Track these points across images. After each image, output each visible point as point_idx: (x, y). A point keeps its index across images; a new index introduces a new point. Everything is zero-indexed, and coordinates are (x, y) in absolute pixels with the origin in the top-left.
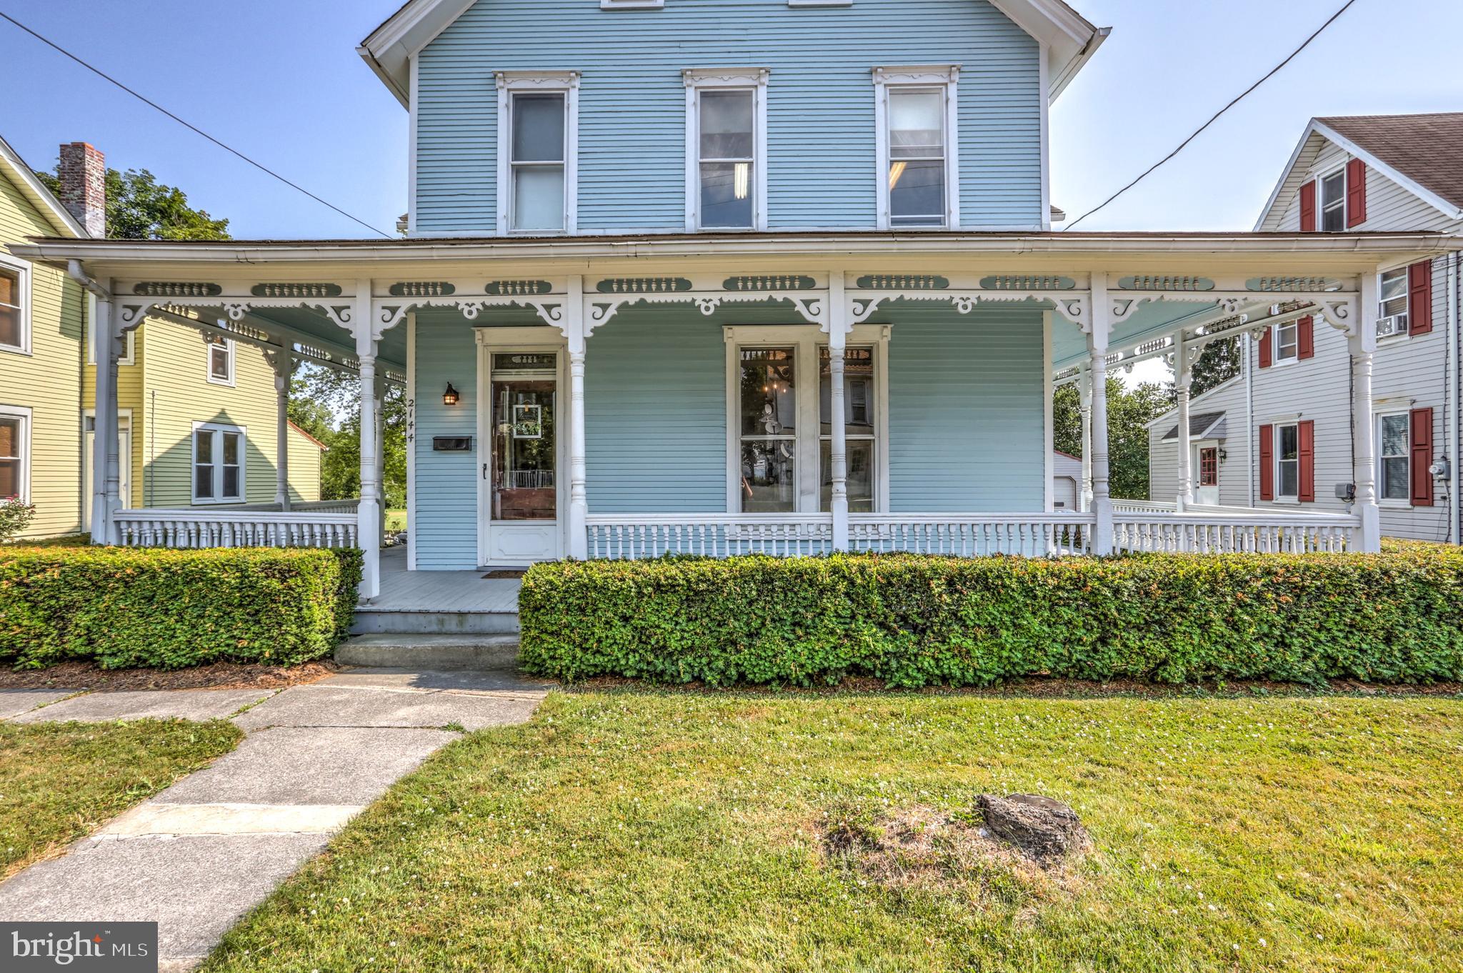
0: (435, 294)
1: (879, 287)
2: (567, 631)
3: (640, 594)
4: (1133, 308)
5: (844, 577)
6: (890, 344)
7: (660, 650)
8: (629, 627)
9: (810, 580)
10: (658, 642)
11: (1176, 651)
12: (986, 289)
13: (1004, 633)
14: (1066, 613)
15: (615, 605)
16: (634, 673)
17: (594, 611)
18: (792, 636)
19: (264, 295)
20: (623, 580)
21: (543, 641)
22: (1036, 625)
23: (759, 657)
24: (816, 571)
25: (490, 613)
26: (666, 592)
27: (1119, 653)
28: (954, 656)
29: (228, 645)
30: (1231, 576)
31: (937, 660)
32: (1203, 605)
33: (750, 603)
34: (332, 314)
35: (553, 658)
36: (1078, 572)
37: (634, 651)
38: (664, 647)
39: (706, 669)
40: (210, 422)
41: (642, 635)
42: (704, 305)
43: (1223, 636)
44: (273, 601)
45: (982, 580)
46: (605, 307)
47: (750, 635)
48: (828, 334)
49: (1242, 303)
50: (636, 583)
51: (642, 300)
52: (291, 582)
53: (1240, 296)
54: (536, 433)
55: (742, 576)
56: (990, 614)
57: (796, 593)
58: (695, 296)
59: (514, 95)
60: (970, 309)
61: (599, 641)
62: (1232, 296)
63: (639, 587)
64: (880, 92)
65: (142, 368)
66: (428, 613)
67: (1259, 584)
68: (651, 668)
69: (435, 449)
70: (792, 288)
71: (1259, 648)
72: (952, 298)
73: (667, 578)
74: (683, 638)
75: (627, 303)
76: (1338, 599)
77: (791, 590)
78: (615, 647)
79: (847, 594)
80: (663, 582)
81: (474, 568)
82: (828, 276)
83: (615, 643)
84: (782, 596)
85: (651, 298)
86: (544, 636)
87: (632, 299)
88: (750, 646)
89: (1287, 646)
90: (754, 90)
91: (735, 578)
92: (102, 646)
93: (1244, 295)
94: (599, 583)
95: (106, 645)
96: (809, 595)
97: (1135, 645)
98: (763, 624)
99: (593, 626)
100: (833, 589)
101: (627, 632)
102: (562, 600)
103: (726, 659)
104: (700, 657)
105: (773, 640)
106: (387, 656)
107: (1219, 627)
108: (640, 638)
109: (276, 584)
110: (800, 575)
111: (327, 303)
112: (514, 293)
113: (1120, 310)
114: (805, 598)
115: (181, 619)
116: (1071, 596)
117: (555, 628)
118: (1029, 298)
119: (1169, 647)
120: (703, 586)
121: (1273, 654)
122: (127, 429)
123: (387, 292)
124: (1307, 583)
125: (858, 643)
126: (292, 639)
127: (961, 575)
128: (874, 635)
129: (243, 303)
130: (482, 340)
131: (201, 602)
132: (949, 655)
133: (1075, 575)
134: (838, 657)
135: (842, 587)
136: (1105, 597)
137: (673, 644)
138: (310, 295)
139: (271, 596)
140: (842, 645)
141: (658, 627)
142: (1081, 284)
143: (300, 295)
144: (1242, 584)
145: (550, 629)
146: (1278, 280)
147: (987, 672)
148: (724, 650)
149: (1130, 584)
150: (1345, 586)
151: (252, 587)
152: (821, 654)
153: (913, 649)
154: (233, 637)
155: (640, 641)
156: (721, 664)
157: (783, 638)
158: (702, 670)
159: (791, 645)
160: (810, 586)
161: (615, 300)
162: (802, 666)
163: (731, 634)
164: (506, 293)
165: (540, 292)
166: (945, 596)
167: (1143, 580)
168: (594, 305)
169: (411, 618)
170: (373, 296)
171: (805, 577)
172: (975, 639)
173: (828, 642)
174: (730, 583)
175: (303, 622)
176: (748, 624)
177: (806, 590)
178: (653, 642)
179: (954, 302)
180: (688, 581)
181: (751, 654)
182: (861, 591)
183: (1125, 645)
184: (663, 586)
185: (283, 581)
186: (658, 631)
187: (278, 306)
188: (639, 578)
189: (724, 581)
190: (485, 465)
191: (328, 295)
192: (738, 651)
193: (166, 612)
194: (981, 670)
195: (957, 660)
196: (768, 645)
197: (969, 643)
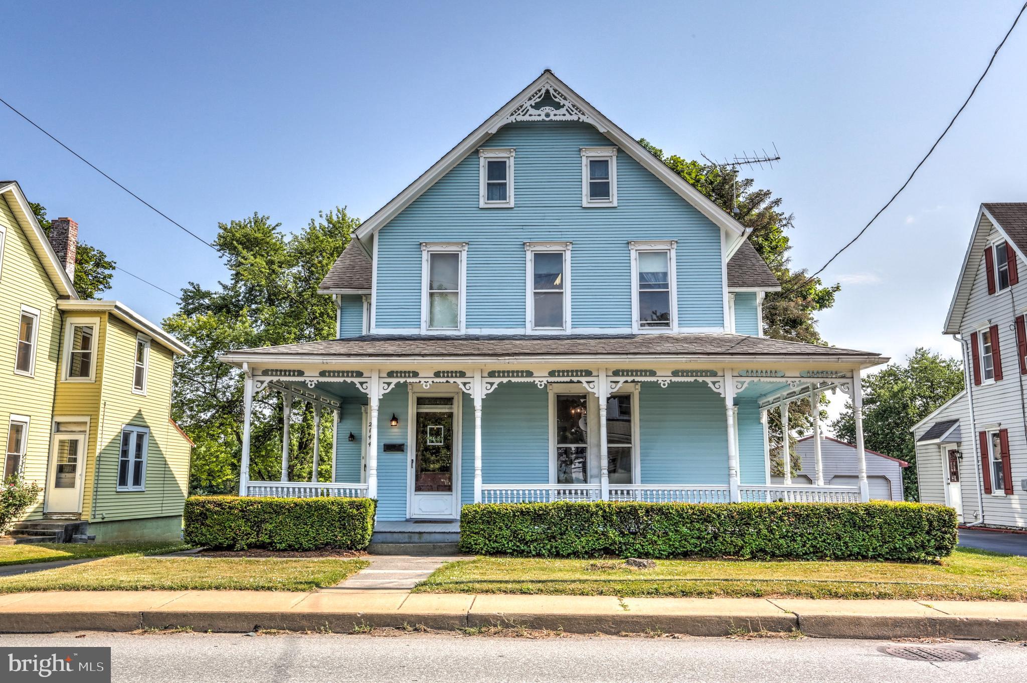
0: (409, 377)
1: (623, 375)
2: (483, 532)
3: (514, 516)
4: (745, 385)
5: (601, 509)
6: (640, 393)
7: (522, 540)
8: (509, 530)
9: (587, 510)
10: (521, 537)
11: (747, 543)
12: (675, 376)
13: (671, 534)
14: (697, 525)
15: (504, 520)
16: (511, 551)
17: (494, 523)
18: (579, 535)
19: (325, 376)
20: (507, 510)
21: (471, 537)
22: (685, 530)
23: (565, 543)
24: (589, 506)
25: (435, 532)
26: (525, 515)
27: (721, 543)
28: (649, 544)
29: (331, 539)
30: (769, 510)
31: (642, 546)
32: (757, 522)
33: (561, 520)
34: (358, 386)
35: (476, 544)
36: (702, 508)
37: (511, 541)
38: (524, 539)
39: (542, 549)
40: (128, 424)
41: (515, 533)
42: (539, 383)
43: (766, 536)
44: (353, 519)
45: (660, 511)
46: (492, 384)
47: (561, 534)
48: (599, 398)
49: (798, 383)
50: (512, 511)
51: (510, 381)
52: (362, 510)
53: (797, 380)
54: (441, 442)
55: (558, 508)
56: (664, 525)
57: (581, 516)
58: (535, 379)
59: (431, 254)
60: (667, 385)
61: (496, 537)
62: (793, 379)
63: (514, 512)
64: (633, 254)
65: (100, 385)
66: (404, 532)
67: (780, 513)
68: (518, 549)
69: (384, 451)
70: (581, 376)
71: (782, 541)
72: (658, 381)
73: (526, 509)
74: (532, 535)
75: (502, 382)
76: (815, 520)
77: (579, 514)
78: (503, 539)
79: (602, 516)
80: (524, 510)
81: (404, 519)
82: (598, 370)
83: (503, 537)
84: (575, 517)
85: (514, 380)
86: (472, 535)
87: (505, 380)
88: (562, 538)
89: (795, 540)
90: (563, 252)
91: (555, 509)
92: (276, 539)
93: (799, 379)
94: (497, 511)
95: (278, 538)
96: (586, 516)
97: (729, 540)
98: (567, 529)
99: (494, 530)
100: (597, 514)
101: (508, 532)
102: (480, 518)
103: (551, 545)
104: (540, 544)
105: (571, 536)
106: (392, 549)
107: (765, 532)
108: (514, 536)
109: (355, 512)
110: (582, 507)
111: (356, 380)
112: (448, 377)
113: (739, 386)
114: (584, 518)
115: (312, 526)
116: (700, 518)
117: (477, 531)
118: (696, 380)
119: (744, 541)
120: (541, 512)
121: (789, 544)
122: (85, 431)
123: (386, 376)
124: (802, 513)
125: (608, 537)
126: (359, 536)
127: (652, 508)
128: (614, 534)
129: (315, 380)
130: (412, 389)
131: (321, 518)
132: (647, 543)
133: (701, 509)
134: (599, 544)
135: (600, 513)
136: (714, 518)
137: (528, 538)
138: (348, 376)
139: (352, 517)
140: (601, 538)
141: (522, 530)
142: (720, 374)
143: (343, 376)
144: (773, 513)
145: (475, 531)
146: (815, 372)
147: (664, 551)
148: (550, 541)
149: (725, 512)
150: (818, 514)
151: (344, 513)
152: (592, 542)
153: (631, 540)
154: (334, 535)
155: (514, 537)
156: (549, 547)
157: (575, 535)
158: (540, 550)
159: (579, 539)
160: (587, 512)
161: (497, 381)
162: (584, 548)
163: (553, 533)
164: (444, 376)
165: (460, 377)
166: (645, 517)
167: (731, 511)
168: (487, 383)
169: (395, 535)
170: (379, 377)
171: (585, 508)
172: (658, 536)
173: (595, 537)
174: (553, 511)
175: (364, 529)
176: (560, 529)
177: (585, 514)
178: (519, 537)
179: (659, 382)
180: (535, 510)
181: (562, 542)
182: (608, 515)
183: (724, 540)
184: (524, 512)
185: (357, 510)
186: (522, 532)
187: (332, 381)
188: (513, 509)
189: (550, 510)
190: (412, 460)
191: (357, 376)
192: (556, 541)
193: (306, 524)
194: (661, 550)
195: (651, 546)
196: (569, 538)
197: (655, 538)
